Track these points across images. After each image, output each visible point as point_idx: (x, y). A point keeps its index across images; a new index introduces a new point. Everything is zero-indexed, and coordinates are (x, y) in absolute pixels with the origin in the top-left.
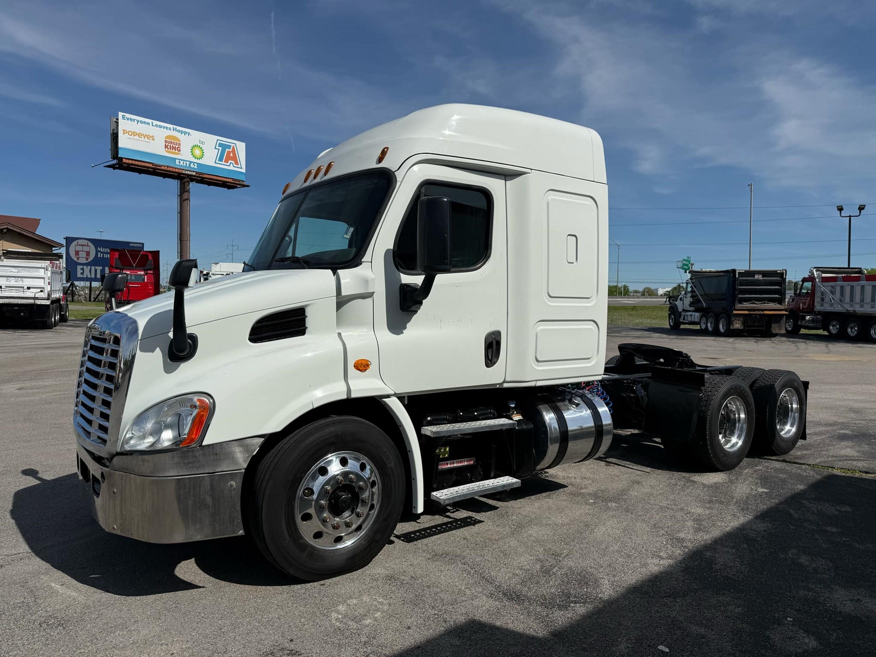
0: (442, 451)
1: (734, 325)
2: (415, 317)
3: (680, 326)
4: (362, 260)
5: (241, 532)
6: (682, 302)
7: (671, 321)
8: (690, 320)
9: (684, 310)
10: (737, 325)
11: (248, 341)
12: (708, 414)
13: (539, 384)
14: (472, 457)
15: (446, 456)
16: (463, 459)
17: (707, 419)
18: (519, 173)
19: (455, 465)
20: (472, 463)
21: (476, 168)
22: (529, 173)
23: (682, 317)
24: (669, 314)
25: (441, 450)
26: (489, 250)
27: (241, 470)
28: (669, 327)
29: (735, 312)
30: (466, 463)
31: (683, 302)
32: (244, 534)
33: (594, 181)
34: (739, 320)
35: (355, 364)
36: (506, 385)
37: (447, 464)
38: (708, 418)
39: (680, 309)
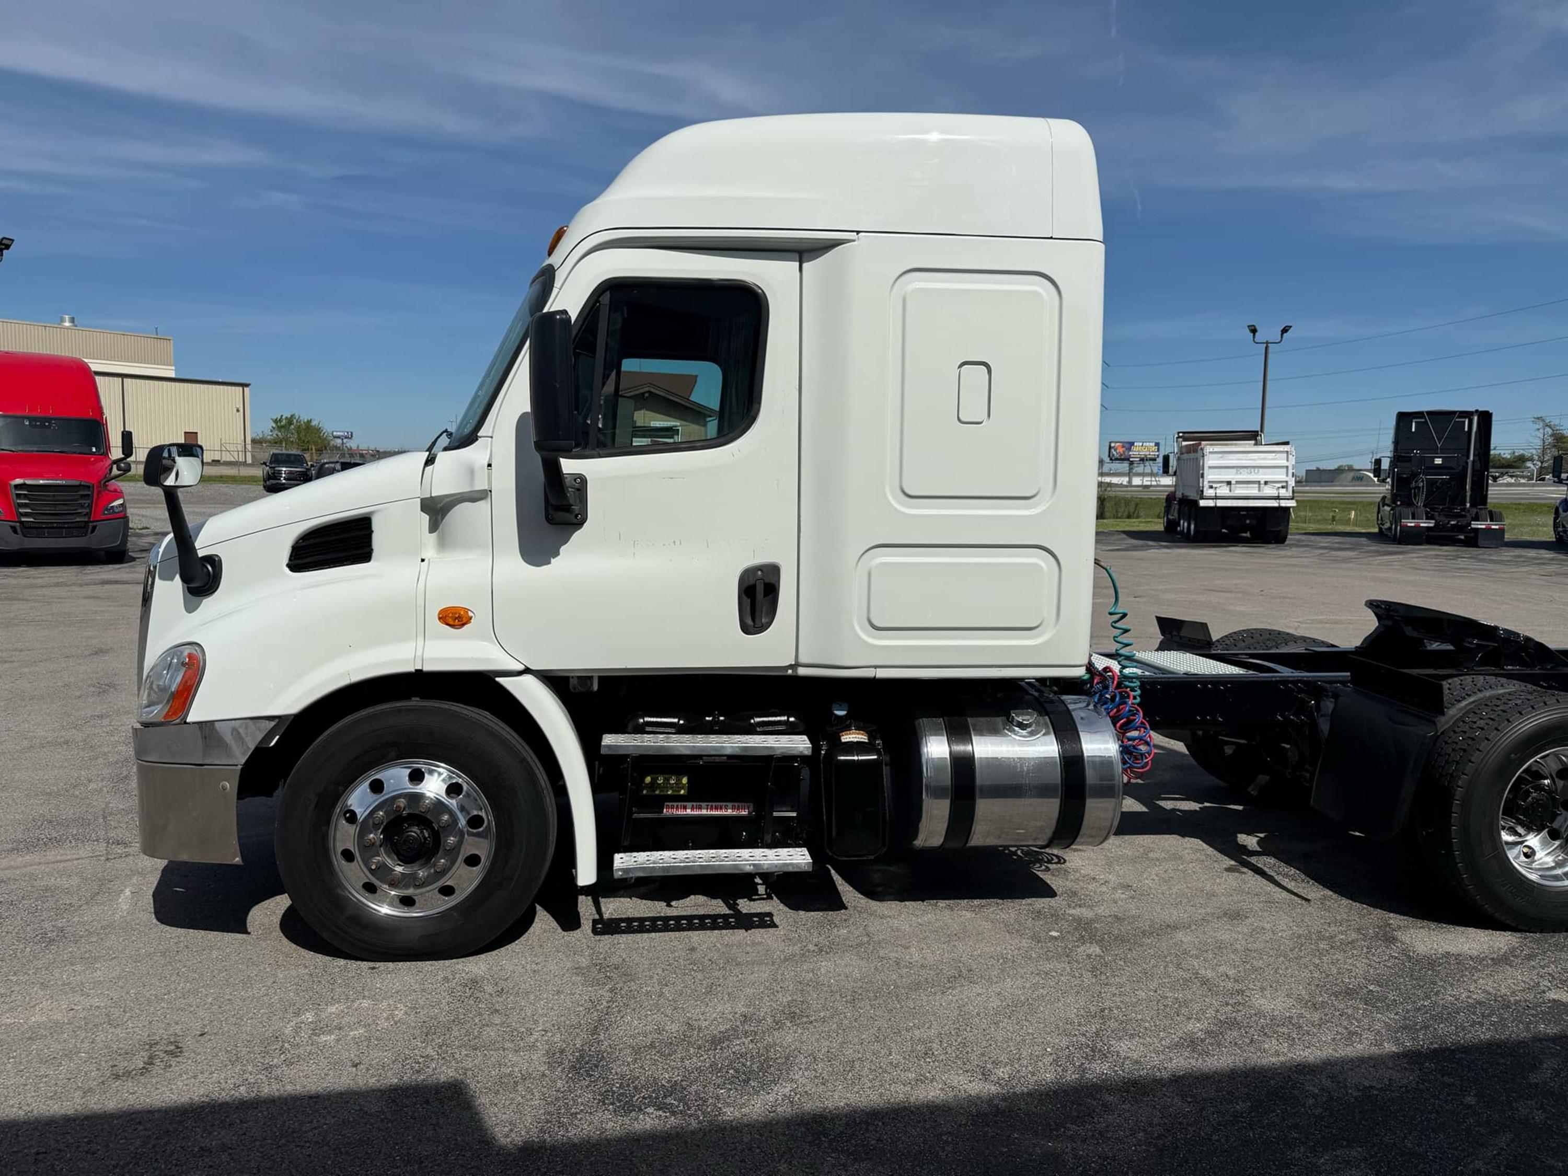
0: (672, 782)
2: (578, 536)
4: (479, 434)
5: (238, 860)
11: (287, 570)
12: (1460, 783)
13: (882, 674)
14: (747, 802)
15: (682, 792)
16: (724, 804)
17: (1454, 795)
18: (834, 242)
19: (704, 812)
20: (744, 813)
21: (715, 245)
22: (854, 241)
25: (668, 780)
26: (755, 406)
27: (236, 765)
30: (730, 812)
32: (241, 863)
33: (1051, 238)
35: (439, 614)
36: (802, 671)
37: (685, 808)
38: (1457, 793)
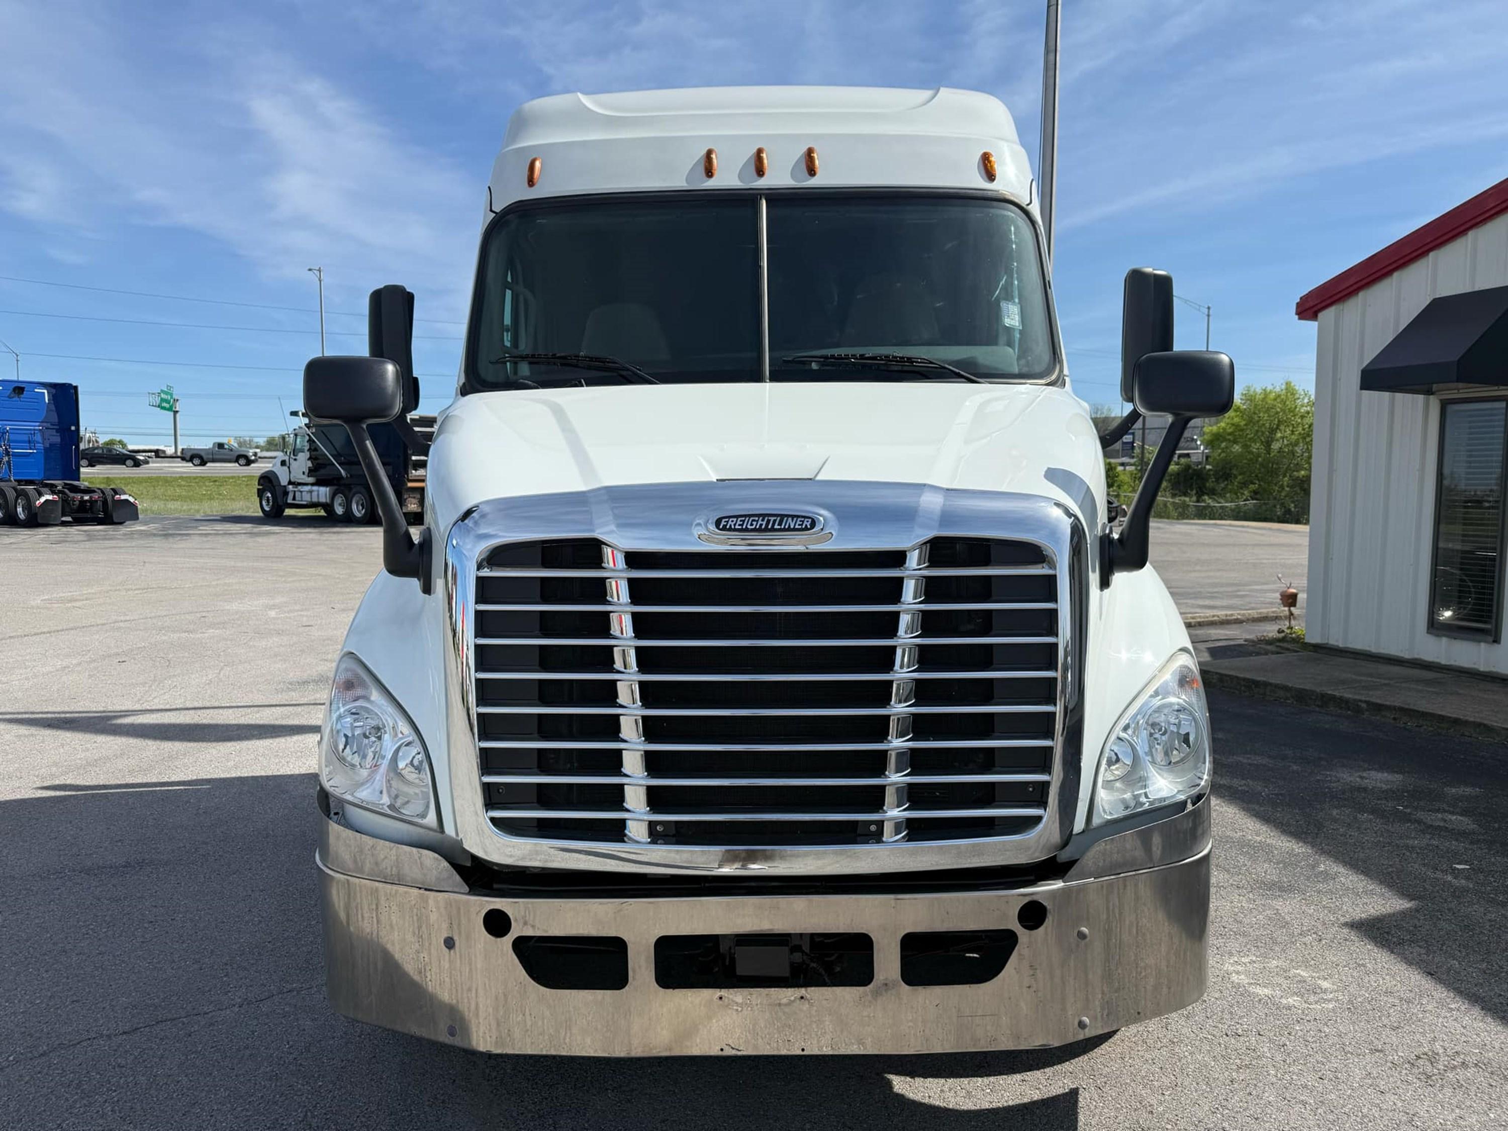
1: (407, 506)
3: (283, 511)
6: (286, 468)
7: (264, 503)
8: (309, 500)
9: (290, 483)
10: (413, 506)
23: (291, 496)
24: (258, 490)
28: (261, 514)
29: (410, 485)
31: (289, 468)
34: (414, 498)
39: (284, 482)
